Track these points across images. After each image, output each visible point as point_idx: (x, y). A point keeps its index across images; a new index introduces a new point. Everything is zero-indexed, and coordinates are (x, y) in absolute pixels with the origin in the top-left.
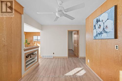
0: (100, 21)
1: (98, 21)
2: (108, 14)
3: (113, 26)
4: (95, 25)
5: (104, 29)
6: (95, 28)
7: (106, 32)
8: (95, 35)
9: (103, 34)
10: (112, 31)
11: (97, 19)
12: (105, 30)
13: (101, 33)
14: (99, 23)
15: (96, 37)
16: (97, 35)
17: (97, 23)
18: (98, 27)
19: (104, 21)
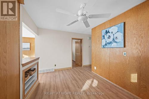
0: (109, 33)
1: (107, 32)
2: (118, 28)
3: (123, 38)
4: (104, 35)
5: (113, 39)
6: (104, 38)
7: (116, 42)
8: (104, 44)
9: (112, 43)
10: (121, 41)
11: (106, 31)
12: (115, 40)
13: (111, 43)
14: (108, 34)
15: (105, 46)
16: (106, 45)
17: (107, 33)
18: (108, 37)
19: (113, 33)
